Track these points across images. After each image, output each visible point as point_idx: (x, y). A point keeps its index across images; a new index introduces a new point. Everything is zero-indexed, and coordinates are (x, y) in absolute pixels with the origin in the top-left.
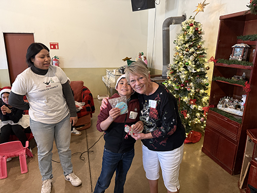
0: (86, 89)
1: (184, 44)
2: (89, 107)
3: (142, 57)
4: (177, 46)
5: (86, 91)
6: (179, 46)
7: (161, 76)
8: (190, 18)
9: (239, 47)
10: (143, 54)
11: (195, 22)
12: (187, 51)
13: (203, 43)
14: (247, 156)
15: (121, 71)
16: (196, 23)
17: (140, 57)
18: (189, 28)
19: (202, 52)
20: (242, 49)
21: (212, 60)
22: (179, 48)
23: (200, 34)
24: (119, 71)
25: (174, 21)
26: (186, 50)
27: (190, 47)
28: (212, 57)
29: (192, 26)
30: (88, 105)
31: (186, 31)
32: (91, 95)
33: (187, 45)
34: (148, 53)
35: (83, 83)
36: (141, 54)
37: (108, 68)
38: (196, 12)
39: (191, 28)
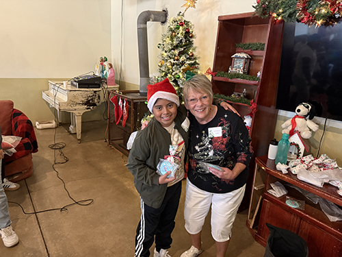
0: (20, 113)
1: (172, 49)
2: (28, 143)
3: (105, 63)
4: (164, 52)
5: (20, 118)
6: (166, 52)
7: (138, 92)
8: (179, 15)
9: (240, 58)
10: (106, 60)
11: (185, 21)
12: (177, 60)
13: (194, 49)
14: (255, 188)
15: (75, 83)
16: (187, 23)
17: (102, 64)
18: (178, 28)
19: (193, 62)
20: (243, 60)
21: (209, 73)
22: (166, 54)
23: (191, 37)
24: (72, 84)
25: (152, 16)
26: (176, 58)
27: (181, 54)
28: (210, 69)
29: (182, 25)
30: (26, 140)
31: (173, 31)
32: (29, 122)
33: (177, 52)
34: (114, 58)
35: (12, 104)
36: (104, 60)
37: (51, 80)
38: (185, 8)
39: (181, 28)
